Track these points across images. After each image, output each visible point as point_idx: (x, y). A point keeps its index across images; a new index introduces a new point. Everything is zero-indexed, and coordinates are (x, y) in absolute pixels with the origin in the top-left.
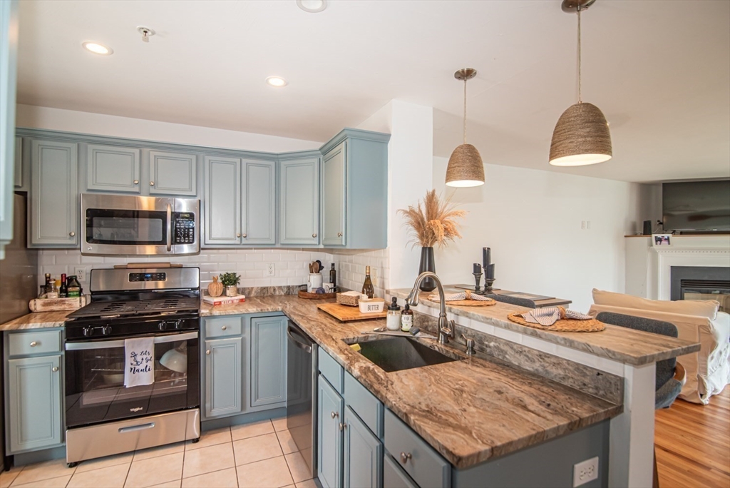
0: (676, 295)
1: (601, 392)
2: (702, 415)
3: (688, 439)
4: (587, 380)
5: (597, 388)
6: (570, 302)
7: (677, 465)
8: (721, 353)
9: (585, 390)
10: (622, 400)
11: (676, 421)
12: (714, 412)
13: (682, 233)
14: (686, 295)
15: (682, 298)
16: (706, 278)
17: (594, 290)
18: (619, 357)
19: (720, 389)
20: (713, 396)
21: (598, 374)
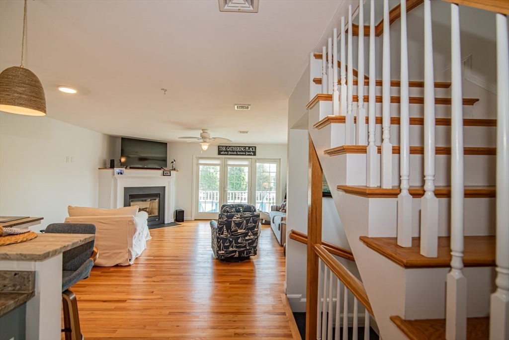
0: (127, 204)
1: (18, 287)
2: (129, 271)
3: (119, 289)
4: (6, 282)
5: (14, 285)
6: (42, 218)
7: (109, 308)
8: (139, 234)
9: (5, 291)
10: (34, 287)
11: (115, 280)
12: (136, 267)
13: (131, 168)
14: (132, 203)
15: (130, 206)
16: (141, 193)
17: (69, 206)
18: (28, 257)
19: (140, 254)
20: (136, 258)
21: (15, 274)
